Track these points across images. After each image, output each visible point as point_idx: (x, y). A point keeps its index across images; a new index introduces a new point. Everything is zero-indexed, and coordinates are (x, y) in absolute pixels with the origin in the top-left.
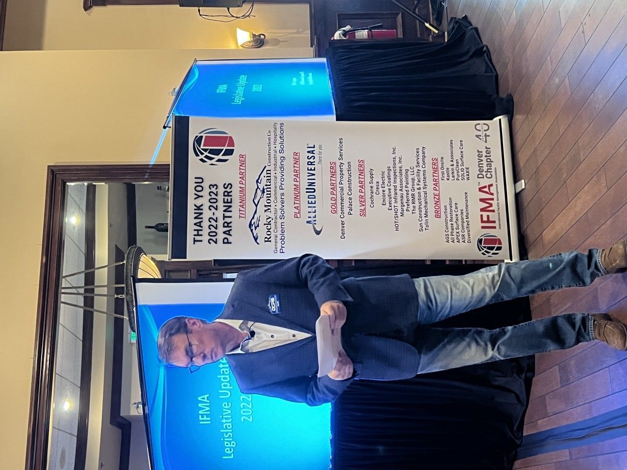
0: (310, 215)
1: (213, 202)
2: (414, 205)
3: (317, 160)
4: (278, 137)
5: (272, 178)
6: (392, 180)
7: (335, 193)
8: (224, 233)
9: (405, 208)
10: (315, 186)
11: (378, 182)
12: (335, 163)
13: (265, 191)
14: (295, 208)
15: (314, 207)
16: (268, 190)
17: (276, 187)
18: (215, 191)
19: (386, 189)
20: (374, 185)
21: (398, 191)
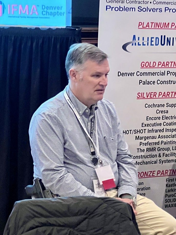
0: (141, 39)
2: (146, 150)
6: (169, 127)
7: (160, 66)
9: (143, 141)
11: (167, 112)
14: (148, 23)
15: (148, 43)
19: (161, 121)
20: (165, 108)
21: (158, 133)
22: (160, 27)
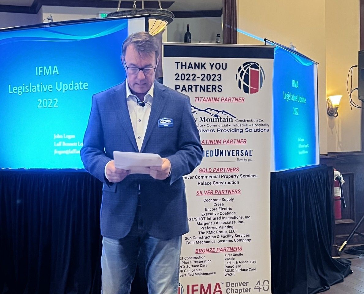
1: (208, 77)
2: (206, 233)
3: (240, 157)
4: (257, 127)
5: (226, 123)
6: (225, 216)
7: (215, 171)
8: (184, 86)
9: (203, 226)
10: (220, 156)
11: (223, 205)
12: (238, 171)
13: (217, 118)
14: (203, 140)
15: (204, 155)
16: (217, 120)
17: (219, 126)
18: (216, 79)
19: (218, 211)
20: (221, 202)
21: (216, 220)
22: (213, 143)
